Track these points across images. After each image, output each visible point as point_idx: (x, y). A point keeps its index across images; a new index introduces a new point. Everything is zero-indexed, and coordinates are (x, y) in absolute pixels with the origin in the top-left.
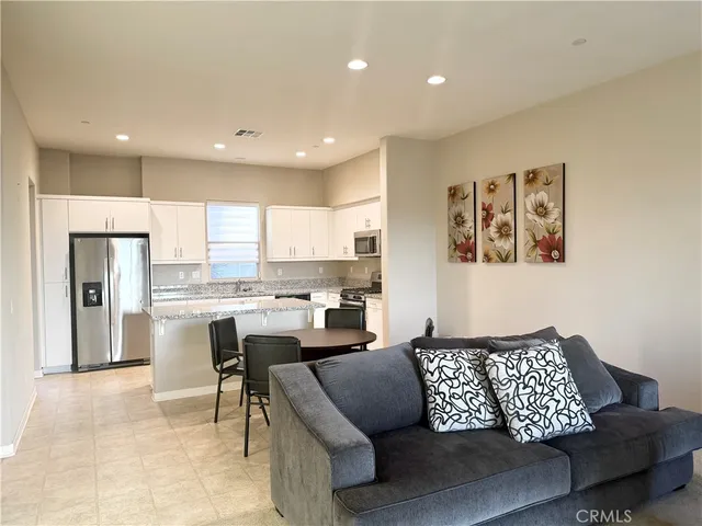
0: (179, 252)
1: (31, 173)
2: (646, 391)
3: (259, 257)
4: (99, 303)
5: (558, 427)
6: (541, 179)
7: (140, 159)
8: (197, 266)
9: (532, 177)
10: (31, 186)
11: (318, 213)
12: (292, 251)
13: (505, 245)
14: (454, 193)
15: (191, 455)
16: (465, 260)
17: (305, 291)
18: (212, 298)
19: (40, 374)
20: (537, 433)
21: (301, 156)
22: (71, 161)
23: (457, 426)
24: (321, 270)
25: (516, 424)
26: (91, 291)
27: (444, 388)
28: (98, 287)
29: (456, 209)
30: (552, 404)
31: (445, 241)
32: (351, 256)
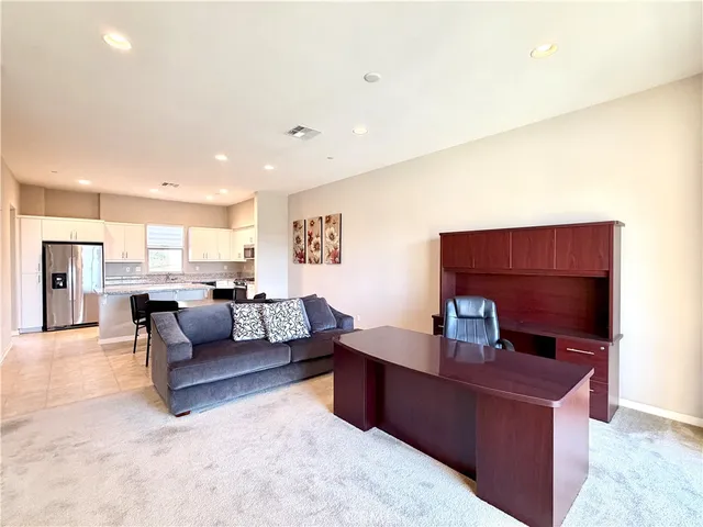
0: (125, 255)
1: (13, 201)
2: (346, 322)
3: (183, 259)
4: (65, 286)
5: (290, 336)
6: (332, 221)
7: (99, 194)
8: (138, 264)
9: (329, 219)
10: (12, 210)
11: (224, 232)
12: (205, 255)
13: (318, 254)
14: (296, 225)
15: (119, 380)
16: (300, 262)
17: (213, 280)
19: (17, 333)
20: (280, 339)
21: (209, 198)
22: (46, 195)
23: (246, 338)
25: (271, 335)
26: (58, 279)
27: (241, 321)
28: (64, 276)
29: (297, 234)
30: (288, 326)
31: (292, 252)
32: (242, 259)
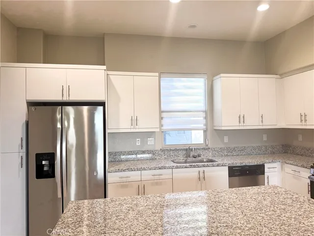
0: (134, 121)
3: (206, 125)
8: (151, 134)
12: (242, 119)
18: (165, 168)
24: (265, 138)
26: (44, 162)
28: (51, 157)
